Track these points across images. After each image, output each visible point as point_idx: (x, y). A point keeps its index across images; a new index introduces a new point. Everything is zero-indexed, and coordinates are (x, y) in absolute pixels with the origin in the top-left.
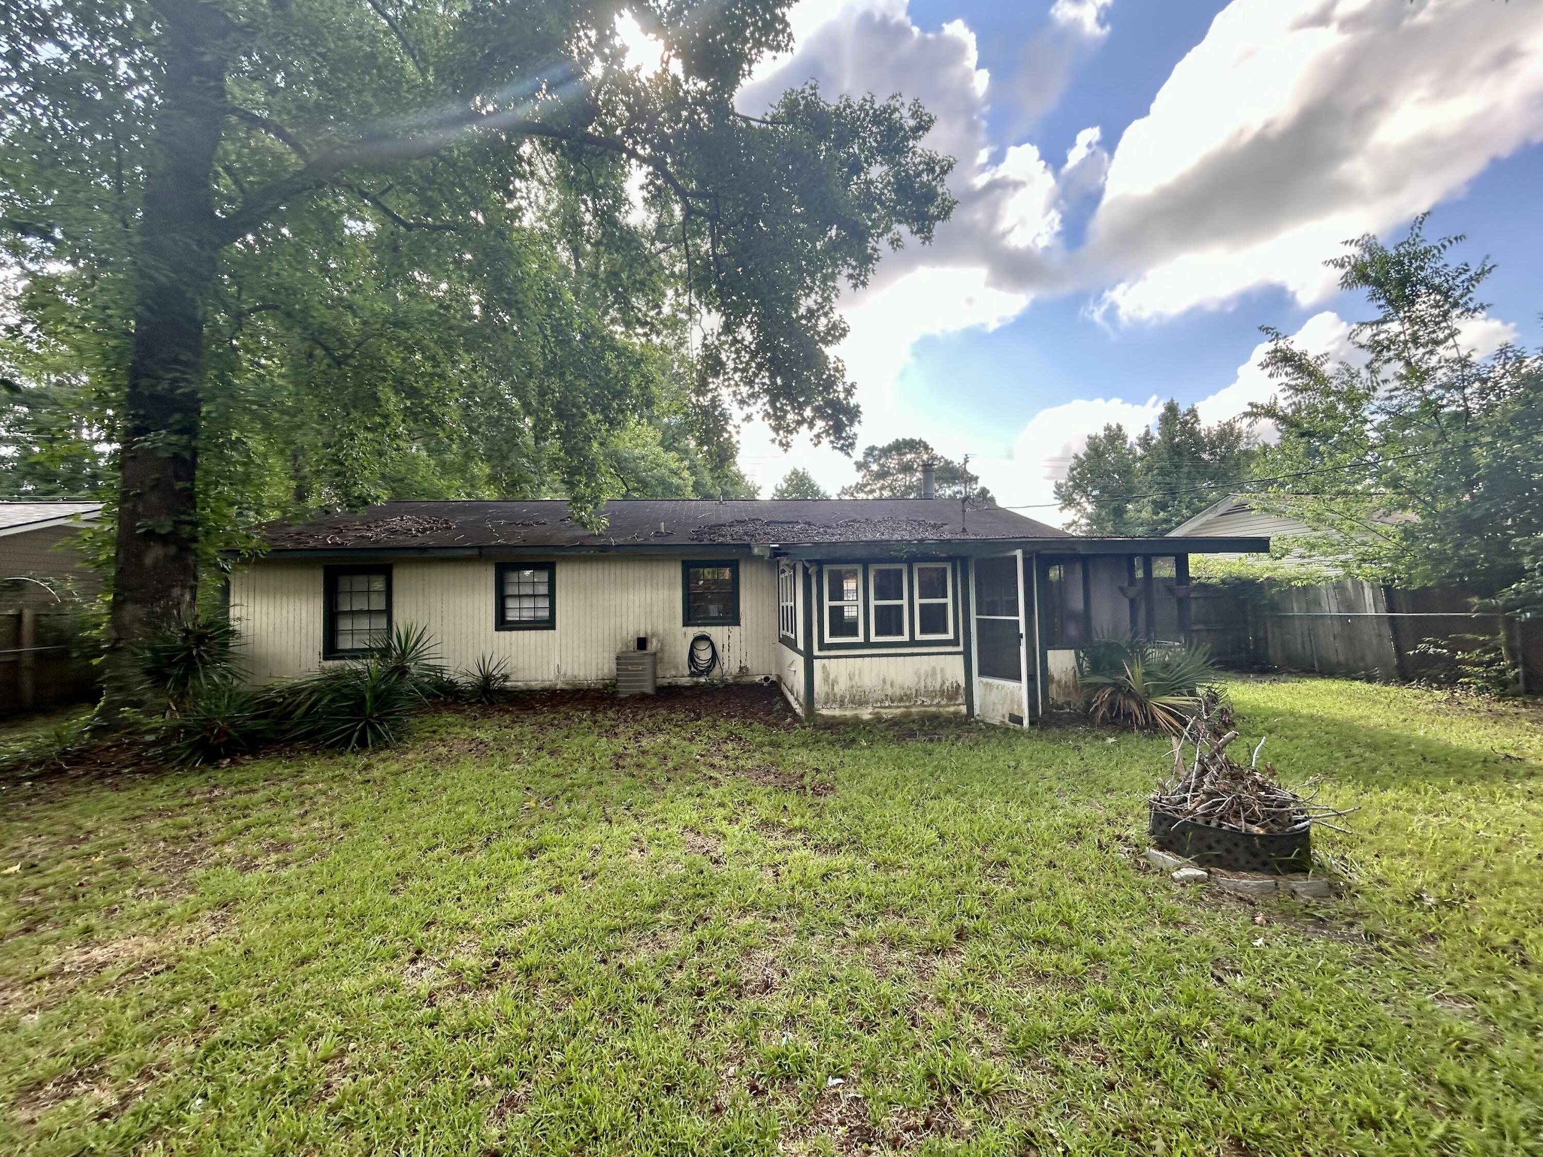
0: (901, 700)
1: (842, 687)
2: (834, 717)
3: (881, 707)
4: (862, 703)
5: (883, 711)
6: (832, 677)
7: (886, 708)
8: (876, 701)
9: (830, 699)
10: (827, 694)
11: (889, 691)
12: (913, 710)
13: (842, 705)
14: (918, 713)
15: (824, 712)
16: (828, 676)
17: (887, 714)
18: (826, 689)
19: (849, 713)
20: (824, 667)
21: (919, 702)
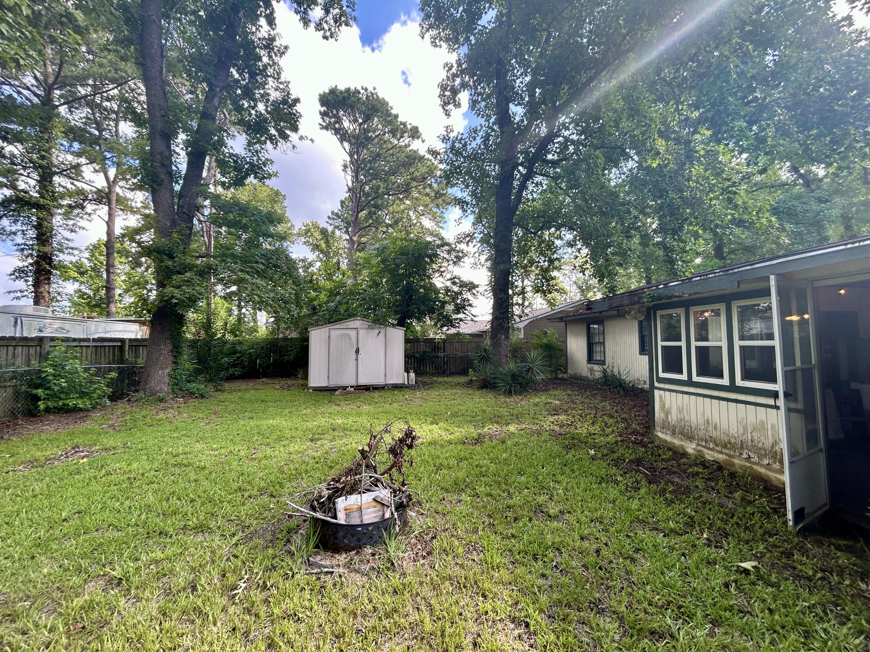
0: (725, 446)
1: (673, 417)
2: (666, 441)
3: (705, 447)
4: (690, 438)
5: (705, 451)
6: (667, 407)
7: (709, 449)
8: (702, 440)
9: (665, 426)
10: (664, 421)
11: (714, 434)
12: (736, 461)
13: (673, 433)
14: (741, 467)
15: (660, 434)
16: (664, 405)
17: (710, 455)
18: (663, 416)
19: (677, 442)
20: (661, 397)
21: (745, 456)
